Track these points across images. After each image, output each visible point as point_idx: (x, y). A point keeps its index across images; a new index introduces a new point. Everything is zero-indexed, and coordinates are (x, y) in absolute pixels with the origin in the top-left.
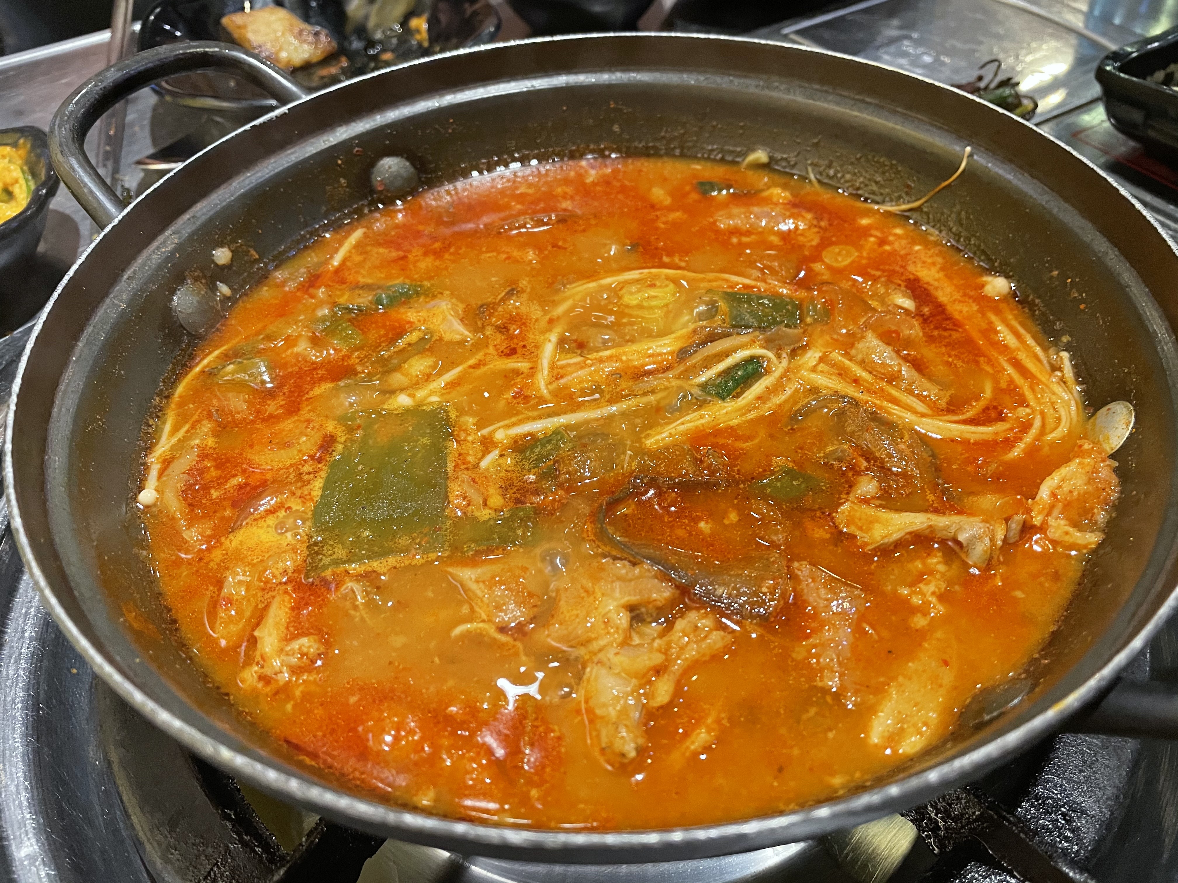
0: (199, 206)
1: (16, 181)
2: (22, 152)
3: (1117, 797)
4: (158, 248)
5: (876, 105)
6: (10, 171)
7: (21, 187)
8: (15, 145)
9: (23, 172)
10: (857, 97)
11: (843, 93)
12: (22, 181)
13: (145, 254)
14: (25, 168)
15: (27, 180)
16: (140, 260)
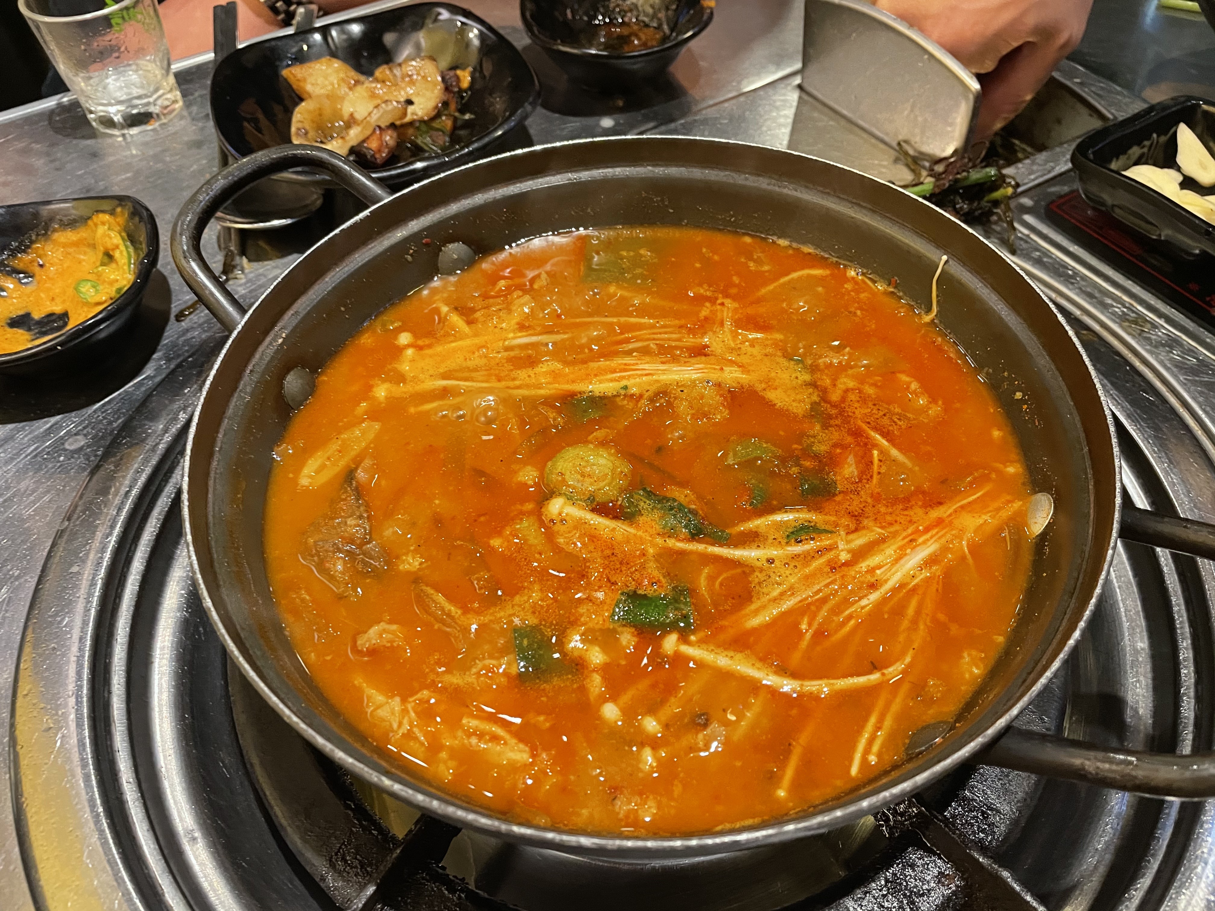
0: (299, 302)
1: (117, 247)
2: (121, 220)
3: (1025, 800)
4: (271, 344)
5: (870, 209)
6: (111, 238)
7: (121, 252)
8: (112, 213)
9: (123, 239)
10: (854, 201)
11: (842, 196)
12: (122, 248)
13: (261, 349)
14: (124, 234)
15: (127, 247)
16: (257, 356)
